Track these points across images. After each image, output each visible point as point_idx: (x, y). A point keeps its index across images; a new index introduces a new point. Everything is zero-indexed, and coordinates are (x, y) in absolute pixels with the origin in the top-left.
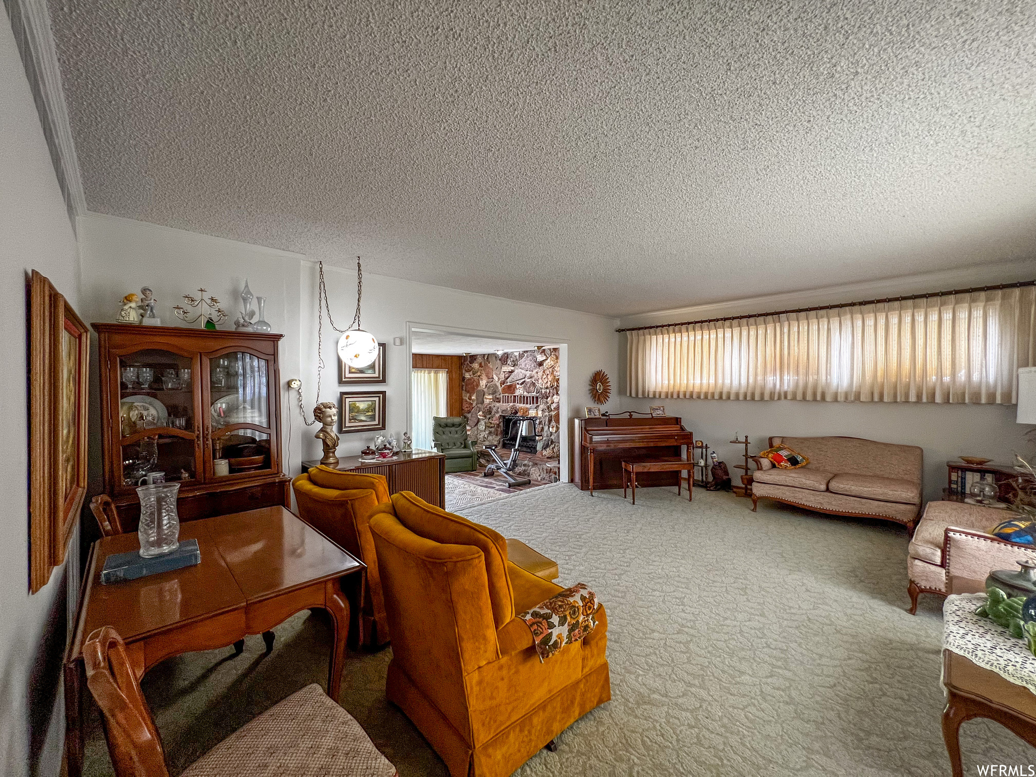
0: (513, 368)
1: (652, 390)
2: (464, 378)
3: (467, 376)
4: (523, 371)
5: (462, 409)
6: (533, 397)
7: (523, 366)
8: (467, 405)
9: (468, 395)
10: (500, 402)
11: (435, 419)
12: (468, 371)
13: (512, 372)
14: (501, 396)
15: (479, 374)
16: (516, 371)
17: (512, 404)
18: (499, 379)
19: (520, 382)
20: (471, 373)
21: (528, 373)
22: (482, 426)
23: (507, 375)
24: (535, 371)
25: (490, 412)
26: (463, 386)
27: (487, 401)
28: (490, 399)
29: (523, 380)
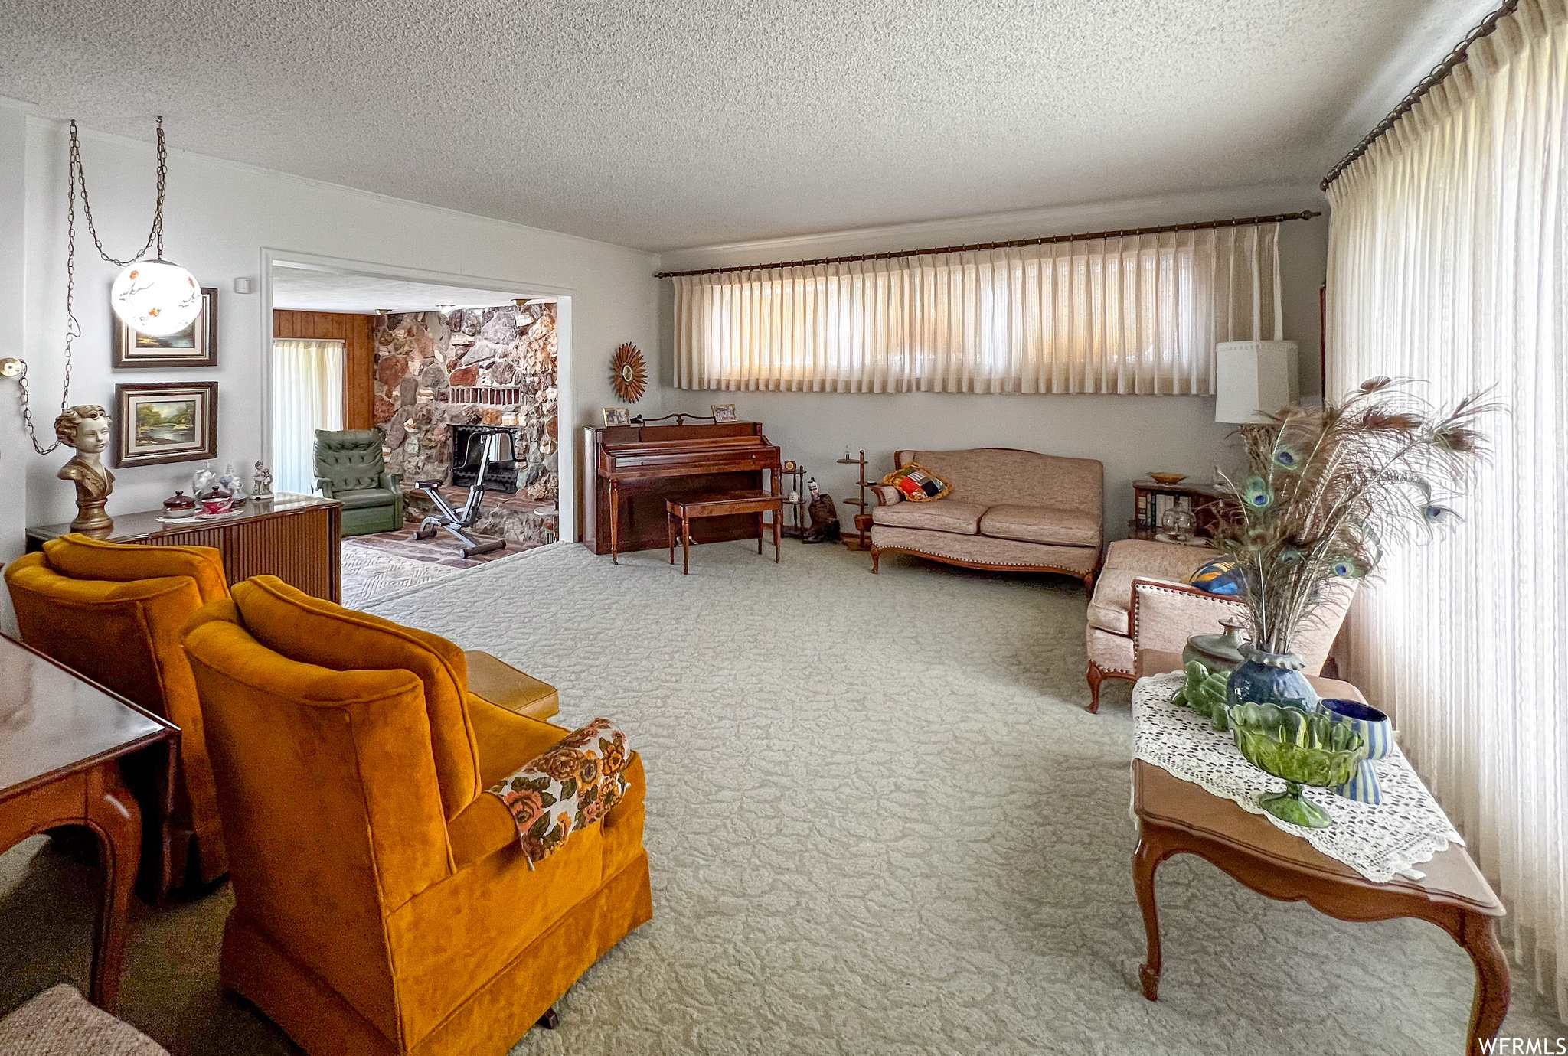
0: (471, 339)
1: (715, 376)
2: (376, 358)
3: (384, 352)
4: (491, 345)
5: (374, 416)
6: (510, 392)
7: (491, 335)
8: (384, 408)
9: (386, 388)
10: (447, 400)
11: (320, 434)
12: (386, 343)
13: (470, 345)
14: (450, 389)
15: (406, 348)
16: (478, 344)
17: (470, 404)
18: (445, 358)
19: (486, 363)
20: (391, 347)
21: (500, 349)
22: (412, 446)
23: (461, 352)
24: (512, 344)
25: (428, 419)
26: (374, 372)
27: (422, 400)
28: (429, 395)
29: (491, 360)
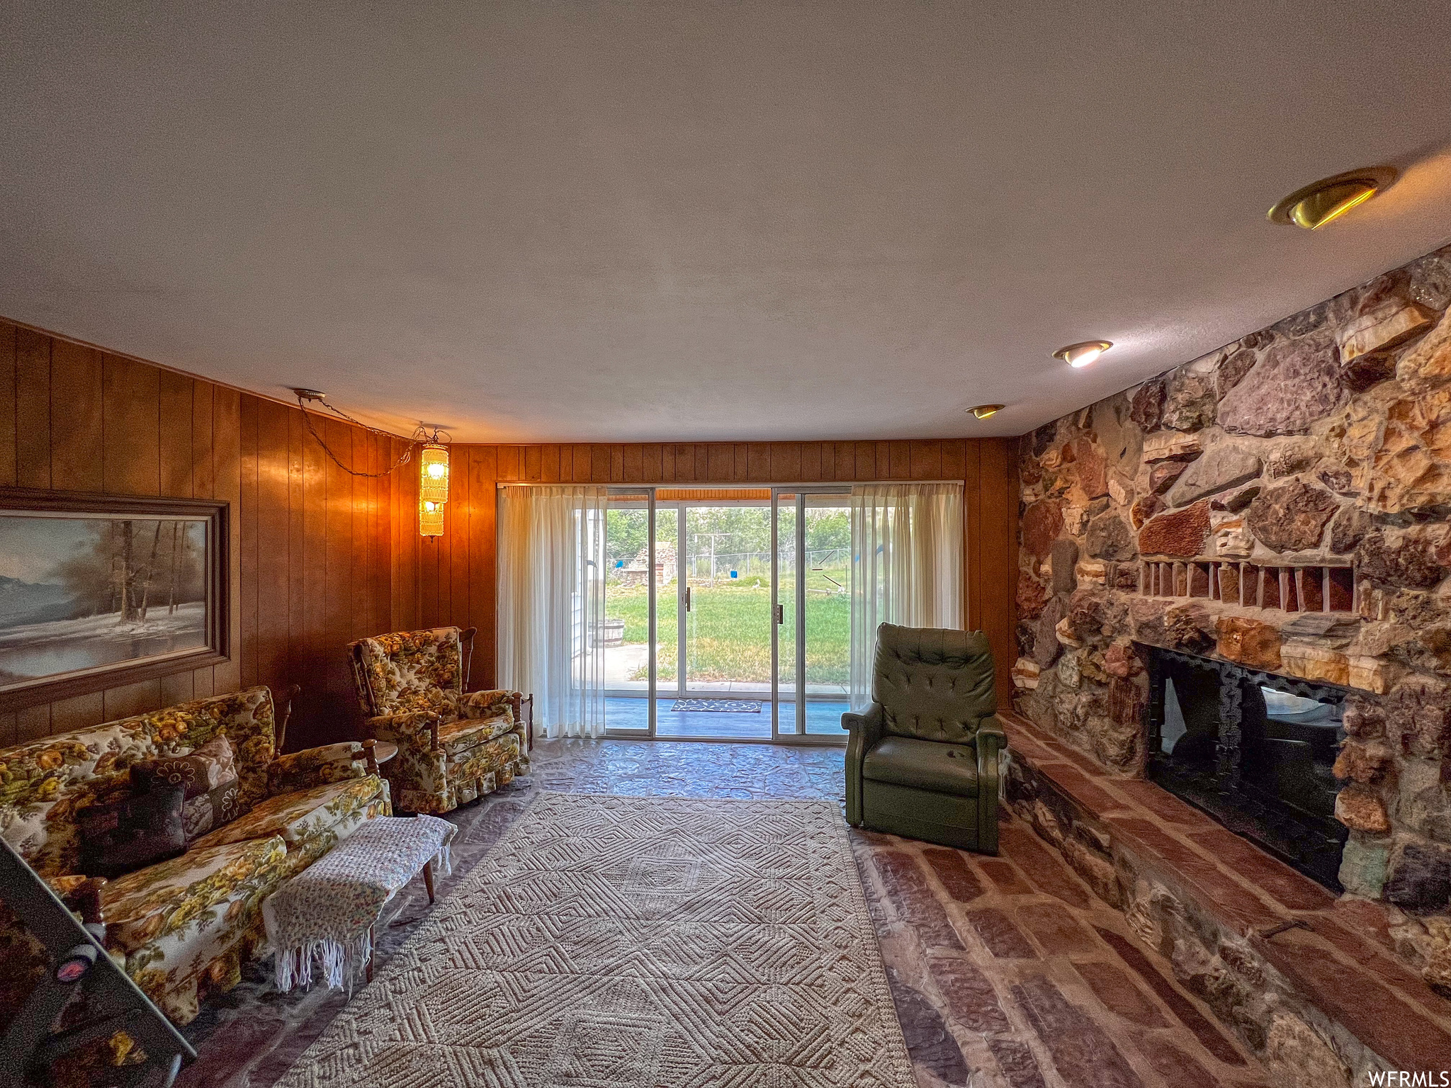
2: (1022, 505)
3: (1028, 496)
4: (1245, 443)
5: (1018, 606)
6: (1313, 574)
7: (1244, 416)
8: (1030, 593)
9: (1033, 559)
10: (1132, 587)
12: (1032, 480)
13: (1188, 456)
14: (1140, 563)
15: (1059, 484)
16: (1209, 449)
17: (1181, 601)
18: (1131, 493)
19: (1227, 497)
20: (1040, 485)
21: (1277, 450)
22: (1069, 672)
23: (1161, 475)
24: (1323, 427)
25: (1095, 624)
26: (1019, 531)
27: (1085, 583)
28: (1097, 575)
29: (1247, 486)
